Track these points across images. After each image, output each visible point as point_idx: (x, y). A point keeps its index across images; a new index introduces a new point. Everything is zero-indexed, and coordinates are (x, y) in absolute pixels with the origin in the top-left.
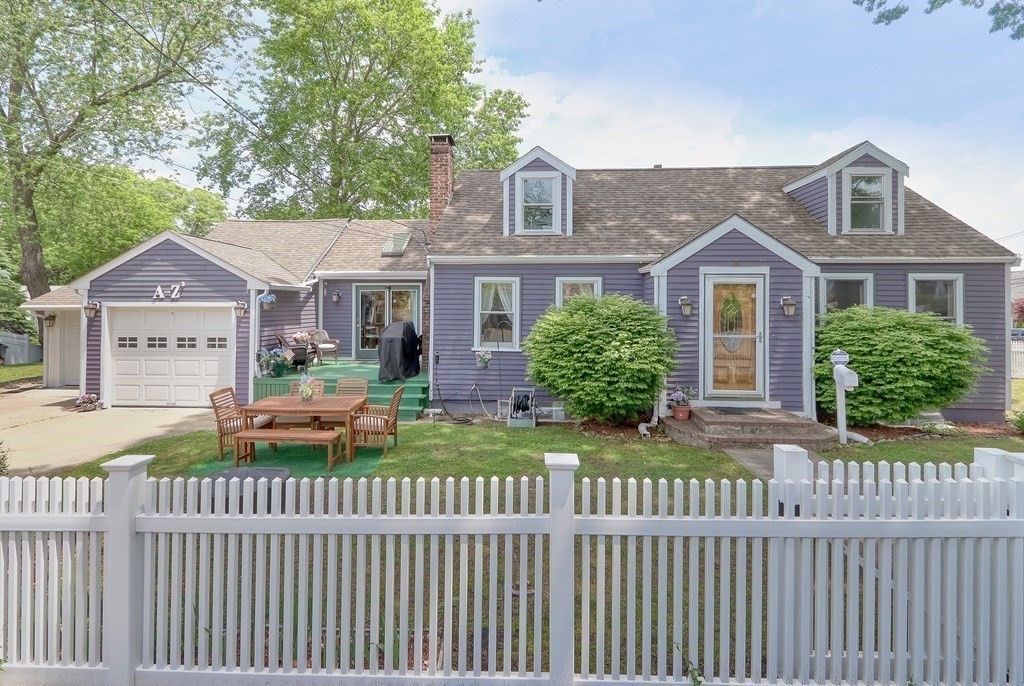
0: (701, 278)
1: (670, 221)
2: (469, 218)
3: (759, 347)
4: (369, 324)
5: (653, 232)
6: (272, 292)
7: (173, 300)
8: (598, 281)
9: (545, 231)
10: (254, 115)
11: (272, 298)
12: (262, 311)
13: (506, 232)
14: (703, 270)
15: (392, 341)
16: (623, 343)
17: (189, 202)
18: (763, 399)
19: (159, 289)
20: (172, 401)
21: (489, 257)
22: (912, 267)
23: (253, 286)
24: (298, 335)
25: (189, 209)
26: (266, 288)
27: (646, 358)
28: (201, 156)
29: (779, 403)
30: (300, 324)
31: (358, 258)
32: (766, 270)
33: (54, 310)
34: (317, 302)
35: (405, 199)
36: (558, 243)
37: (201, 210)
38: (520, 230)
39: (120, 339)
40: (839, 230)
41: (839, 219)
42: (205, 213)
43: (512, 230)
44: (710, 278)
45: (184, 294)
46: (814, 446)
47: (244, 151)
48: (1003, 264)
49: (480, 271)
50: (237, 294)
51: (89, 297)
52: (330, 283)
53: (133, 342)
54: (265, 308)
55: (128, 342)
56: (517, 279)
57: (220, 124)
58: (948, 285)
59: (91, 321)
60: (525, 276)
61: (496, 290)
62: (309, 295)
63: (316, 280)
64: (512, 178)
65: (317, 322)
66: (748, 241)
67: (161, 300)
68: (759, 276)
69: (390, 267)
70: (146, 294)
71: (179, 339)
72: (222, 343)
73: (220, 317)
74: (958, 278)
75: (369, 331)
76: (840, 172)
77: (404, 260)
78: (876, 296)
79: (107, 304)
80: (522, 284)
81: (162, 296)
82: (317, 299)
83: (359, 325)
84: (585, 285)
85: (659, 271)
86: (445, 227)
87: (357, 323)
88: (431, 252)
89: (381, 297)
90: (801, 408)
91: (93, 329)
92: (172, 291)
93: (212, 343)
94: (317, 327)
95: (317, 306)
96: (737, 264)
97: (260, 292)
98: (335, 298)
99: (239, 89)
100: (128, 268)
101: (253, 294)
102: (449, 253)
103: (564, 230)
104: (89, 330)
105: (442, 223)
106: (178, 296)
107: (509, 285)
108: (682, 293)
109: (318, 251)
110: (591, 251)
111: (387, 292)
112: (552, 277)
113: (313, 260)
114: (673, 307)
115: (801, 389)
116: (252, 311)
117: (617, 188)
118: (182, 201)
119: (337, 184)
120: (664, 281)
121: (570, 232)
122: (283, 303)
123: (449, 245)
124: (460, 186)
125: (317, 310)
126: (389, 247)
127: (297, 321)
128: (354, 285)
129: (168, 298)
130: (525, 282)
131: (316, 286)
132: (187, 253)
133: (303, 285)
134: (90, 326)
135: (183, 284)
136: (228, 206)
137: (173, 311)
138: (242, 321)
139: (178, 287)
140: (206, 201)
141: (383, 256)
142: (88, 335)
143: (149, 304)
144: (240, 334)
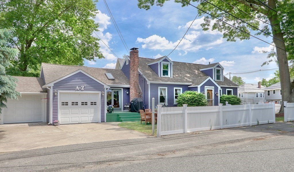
0: (205, 88)
3: (213, 102)
7: (82, 90)
8: (181, 89)
13: (159, 76)
19: (77, 87)
20: (80, 122)
23: (105, 87)
26: (109, 88)
32: (213, 87)
36: (169, 79)
38: (162, 76)
39: (62, 103)
40: (215, 80)
45: (85, 89)
49: (160, 85)
50: (101, 89)
51: (53, 89)
53: (67, 104)
55: (65, 104)
56: (166, 88)
60: (168, 87)
64: (161, 63)
66: (211, 81)
67: (78, 90)
70: (73, 88)
71: (82, 103)
72: (95, 104)
73: (94, 96)
74: (232, 90)
76: (215, 68)
77: (115, 81)
78: (222, 93)
79: (59, 91)
80: (168, 89)
81: (78, 89)
84: (179, 89)
85: (199, 87)
91: (55, 99)
92: (82, 88)
93: (92, 104)
97: (107, 89)
100: (66, 80)
101: (105, 89)
103: (171, 76)
104: (53, 100)
106: (84, 89)
110: (180, 82)
111: (112, 90)
116: (105, 95)
123: (150, 79)
129: (80, 90)
132: (86, 76)
135: (85, 86)
137: (80, 94)
139: (83, 87)
141: (109, 80)
142: (53, 101)
143: (74, 92)
144: (102, 101)
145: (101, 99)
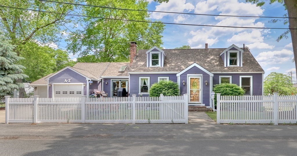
0: (188, 76)
1: (188, 64)
2: (139, 63)
3: (200, 92)
4: (115, 90)
5: (182, 66)
6: (92, 81)
7: (69, 83)
8: (168, 78)
9: (157, 66)
10: (83, 32)
11: (92, 82)
12: (90, 85)
13: (147, 66)
14: (188, 75)
15: (120, 92)
16: (166, 90)
17: (56, 54)
18: (201, 104)
19: (66, 80)
21: (142, 72)
22: (240, 74)
23: (87, 79)
24: (98, 92)
25: (55, 57)
26: (91, 80)
27: (171, 93)
28: (68, 44)
29: (204, 104)
30: (98, 89)
31: (112, 73)
32: (202, 75)
33: (36, 86)
34: (102, 84)
35: (127, 55)
36: (159, 69)
37: (59, 57)
38: (151, 66)
39: (56, 92)
40: (227, 66)
41: (227, 63)
42: (61, 58)
43: (149, 66)
44: (189, 76)
45: (71, 81)
46: (205, 111)
47: (79, 41)
48: (262, 74)
49: (141, 76)
50: (84, 81)
51: (49, 82)
52: (105, 79)
54: (90, 84)
55: (58, 93)
56: (149, 77)
57: (73, 35)
58: (249, 79)
59: (50, 87)
60: (151, 77)
61: (144, 81)
62: (100, 82)
63: (102, 78)
64: (149, 53)
65: (102, 89)
66: (198, 68)
67: (66, 83)
68: (200, 76)
69: (120, 75)
70: (63, 81)
71: (70, 92)
72: (80, 93)
73: (80, 86)
74: (251, 77)
75: (115, 92)
76: (227, 52)
77: (124, 73)
78: (232, 81)
79: (53, 84)
80: (150, 79)
81: (66, 82)
82: (102, 83)
83: (113, 90)
84: (165, 79)
85: (178, 75)
86: (133, 65)
87: (112, 89)
88: (129, 71)
89: (118, 83)
90: (209, 106)
92: (69, 80)
93: (78, 93)
94: (102, 90)
95: (102, 85)
96: (195, 74)
97: (89, 81)
98: (106, 83)
99: (77, 23)
100: (58, 75)
101: (87, 81)
102: (133, 71)
103: (161, 66)
105: (132, 64)
107: (147, 79)
108: (183, 80)
109: (102, 71)
110: (166, 71)
111: (120, 81)
112: (157, 77)
113: (101, 73)
114: (181, 83)
115: (209, 101)
116: (87, 85)
117: (178, 55)
118: (53, 54)
119: (106, 51)
120: (179, 77)
121: (163, 66)
122: (94, 84)
123: (133, 70)
124: (138, 54)
125: (102, 86)
126: (121, 70)
127: (97, 88)
128: (111, 80)
129: (68, 82)
130: (151, 78)
131: (102, 80)
132: (72, 71)
133: (99, 79)
134: (49, 89)
135: (71, 79)
136: (69, 56)
137: (69, 85)
138: (85, 87)
140: (61, 54)
141: (119, 72)
142: (49, 91)
143: (63, 84)
144: (84, 91)
145: (84, 89)
